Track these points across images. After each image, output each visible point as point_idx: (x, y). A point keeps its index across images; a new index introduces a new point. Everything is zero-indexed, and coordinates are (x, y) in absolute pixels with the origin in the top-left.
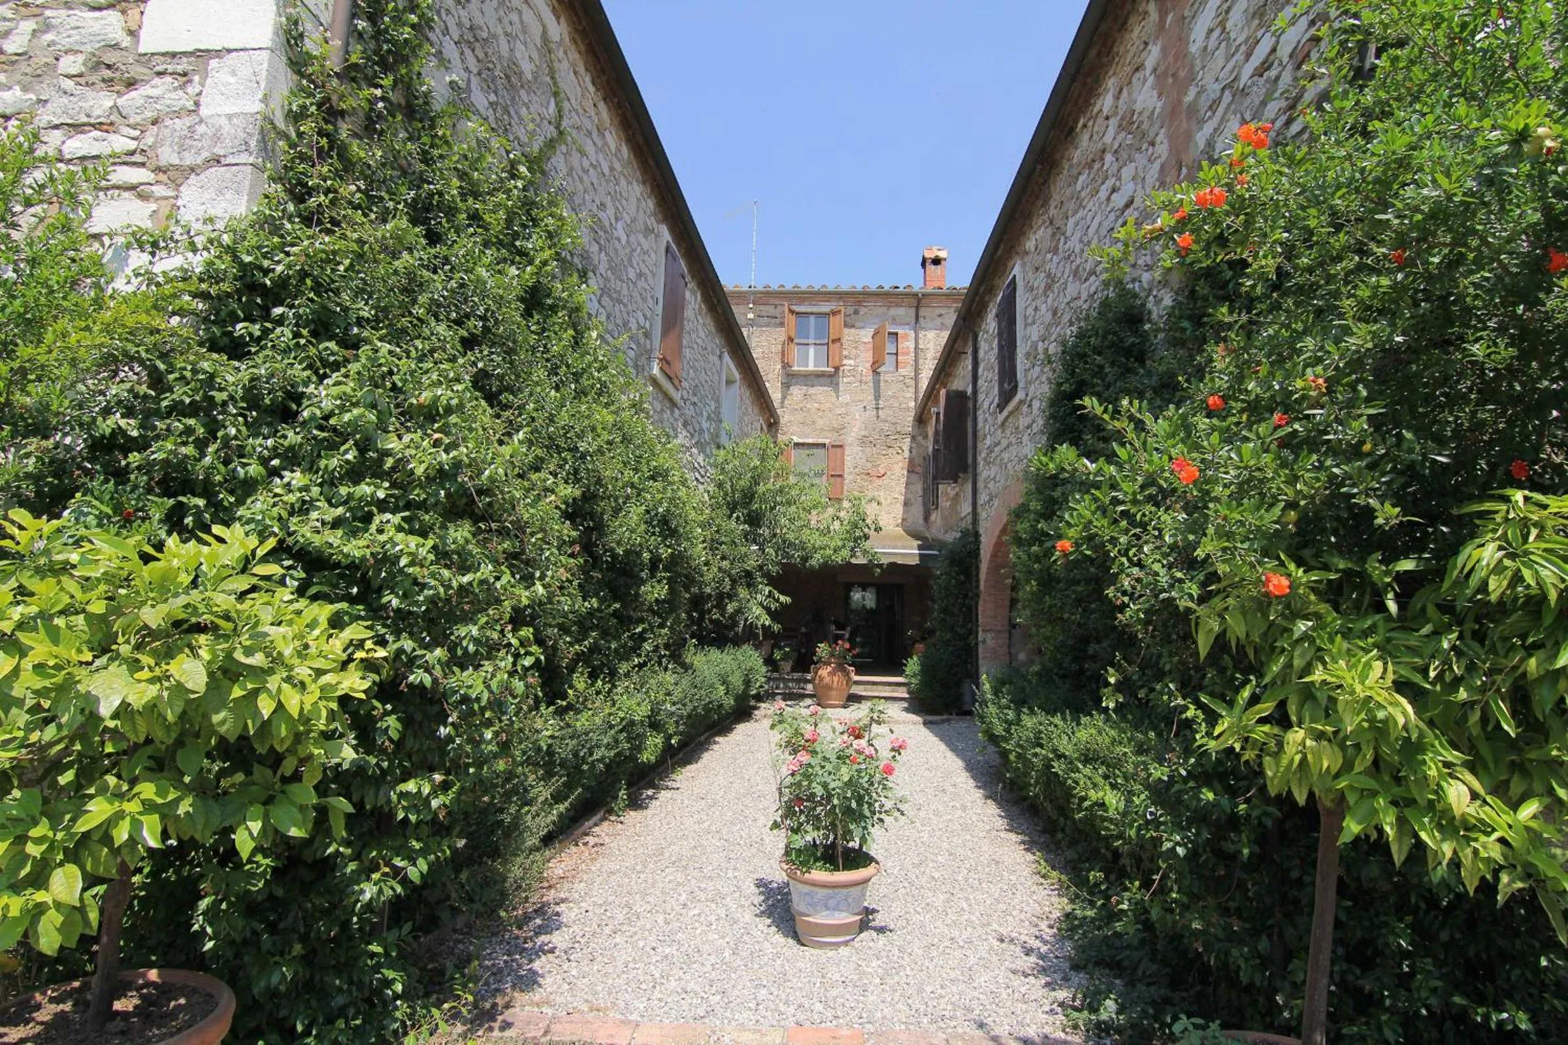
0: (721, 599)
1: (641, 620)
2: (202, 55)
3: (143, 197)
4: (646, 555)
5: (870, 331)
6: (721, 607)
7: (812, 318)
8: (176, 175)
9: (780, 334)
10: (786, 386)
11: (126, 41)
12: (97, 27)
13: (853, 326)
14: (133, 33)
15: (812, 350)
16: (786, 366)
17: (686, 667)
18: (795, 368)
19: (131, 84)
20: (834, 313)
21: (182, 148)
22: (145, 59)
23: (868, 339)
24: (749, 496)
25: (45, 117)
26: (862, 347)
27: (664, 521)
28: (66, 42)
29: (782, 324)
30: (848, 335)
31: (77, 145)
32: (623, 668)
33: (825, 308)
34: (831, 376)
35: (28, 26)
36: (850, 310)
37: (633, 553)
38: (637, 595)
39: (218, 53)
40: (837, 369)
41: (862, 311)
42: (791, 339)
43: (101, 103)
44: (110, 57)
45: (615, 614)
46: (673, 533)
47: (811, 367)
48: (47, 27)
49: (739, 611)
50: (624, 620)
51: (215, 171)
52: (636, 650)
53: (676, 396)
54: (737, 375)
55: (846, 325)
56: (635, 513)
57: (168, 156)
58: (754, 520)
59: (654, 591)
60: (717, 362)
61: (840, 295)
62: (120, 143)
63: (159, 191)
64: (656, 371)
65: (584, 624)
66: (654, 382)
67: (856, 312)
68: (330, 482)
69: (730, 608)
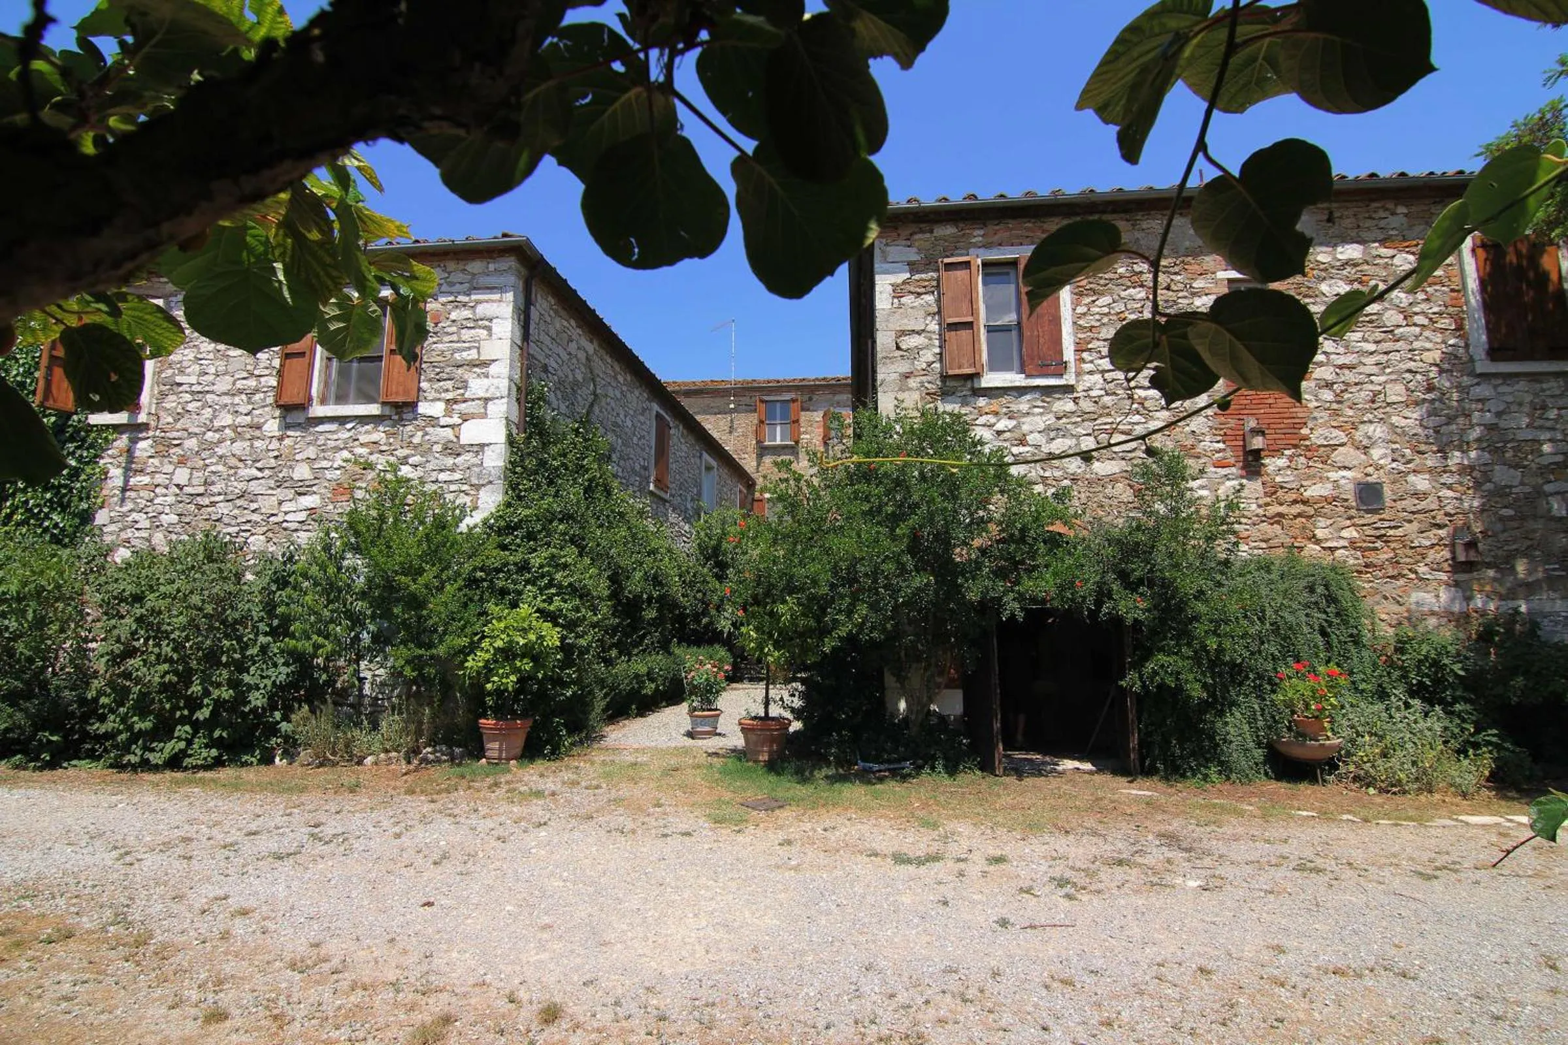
0: (697, 617)
1: (644, 628)
2: (482, 446)
3: (467, 494)
4: (645, 596)
5: (821, 413)
6: (699, 622)
7: (778, 405)
8: (477, 487)
9: (754, 418)
10: (760, 456)
11: (455, 440)
12: (444, 434)
13: (808, 410)
14: (458, 437)
15: (778, 428)
16: (759, 442)
17: (670, 654)
18: (767, 443)
19: (458, 455)
20: (794, 401)
21: (479, 478)
22: (463, 446)
23: (819, 419)
24: (717, 549)
25: (430, 466)
26: (815, 425)
27: (655, 577)
28: (434, 439)
29: (755, 411)
30: (804, 416)
31: (443, 477)
32: (635, 651)
33: (787, 396)
34: (792, 447)
35: (420, 434)
36: (806, 397)
37: (637, 598)
38: (641, 617)
39: (488, 445)
40: (797, 442)
41: (815, 398)
42: (762, 422)
43: (450, 461)
44: (450, 445)
45: (628, 625)
46: (660, 584)
47: (778, 442)
48: (427, 434)
49: (711, 623)
50: (634, 628)
51: (490, 486)
52: (640, 644)
53: (667, 497)
54: (714, 463)
55: (803, 409)
56: (638, 575)
57: (474, 481)
58: (722, 566)
59: (650, 614)
60: (698, 461)
61: (797, 388)
62: (457, 476)
63: (472, 492)
64: (652, 487)
65: (615, 629)
66: (651, 493)
67: (810, 399)
68: (541, 590)
69: (705, 621)
